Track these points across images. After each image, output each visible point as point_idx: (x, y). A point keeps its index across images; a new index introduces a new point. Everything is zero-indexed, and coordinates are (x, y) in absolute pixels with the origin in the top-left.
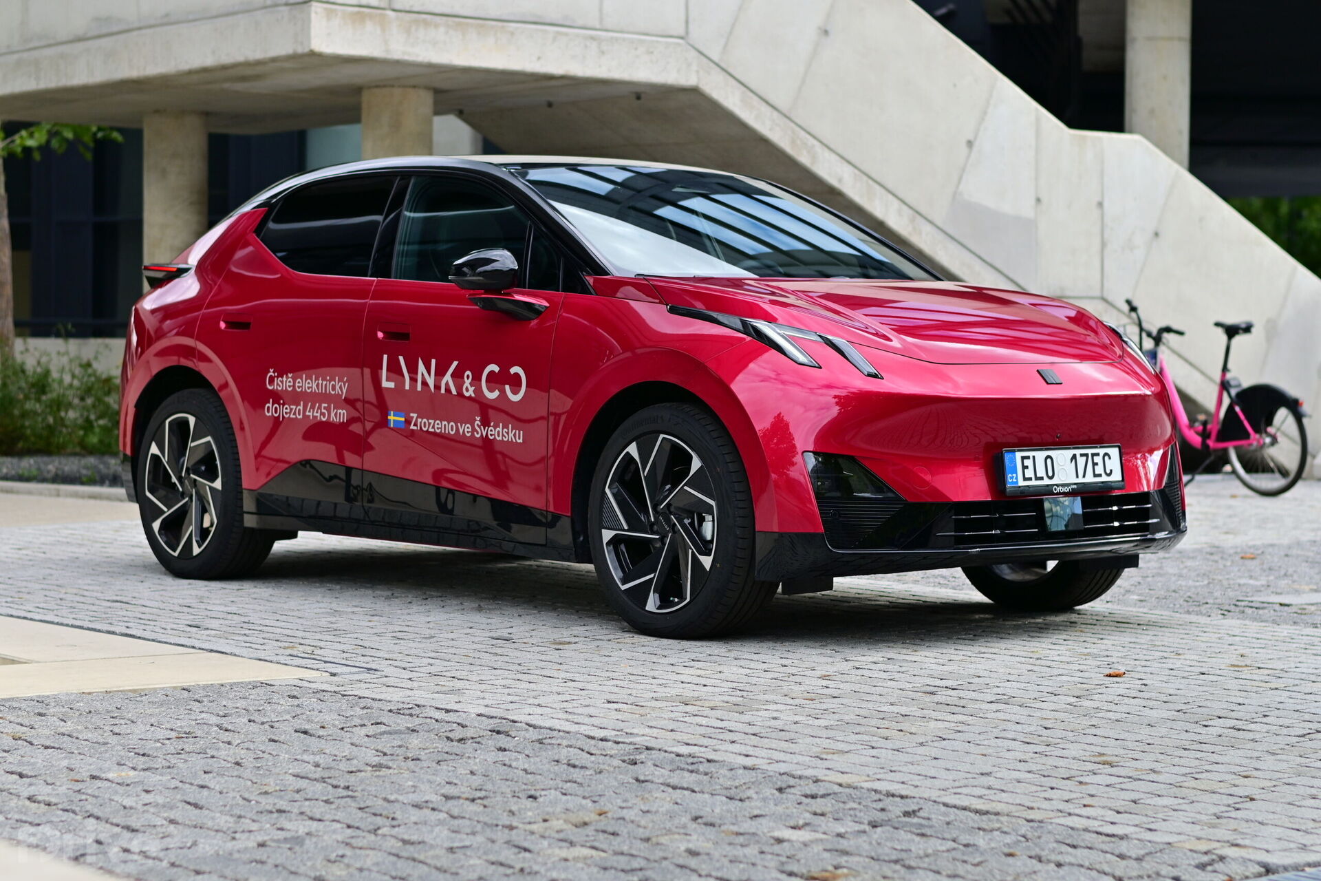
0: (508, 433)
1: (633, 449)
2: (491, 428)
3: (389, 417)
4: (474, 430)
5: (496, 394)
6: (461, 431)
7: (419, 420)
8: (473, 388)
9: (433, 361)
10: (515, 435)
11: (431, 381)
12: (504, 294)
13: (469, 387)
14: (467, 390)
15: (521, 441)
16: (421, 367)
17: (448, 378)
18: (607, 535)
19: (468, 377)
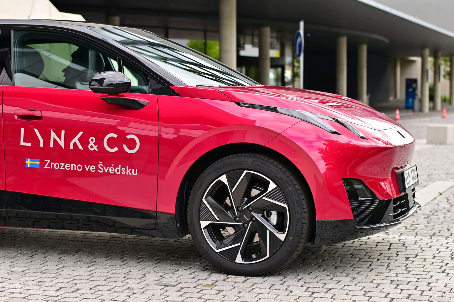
0: (126, 171)
1: (224, 179)
2: (111, 168)
3: (26, 162)
4: (97, 168)
5: (116, 149)
6: (87, 169)
7: (52, 164)
8: (97, 146)
9: (63, 132)
10: (131, 171)
11: (62, 143)
12: (120, 96)
13: (93, 145)
14: (92, 147)
15: (136, 174)
16: (53, 135)
17: (76, 140)
18: (204, 224)
19: (92, 140)
